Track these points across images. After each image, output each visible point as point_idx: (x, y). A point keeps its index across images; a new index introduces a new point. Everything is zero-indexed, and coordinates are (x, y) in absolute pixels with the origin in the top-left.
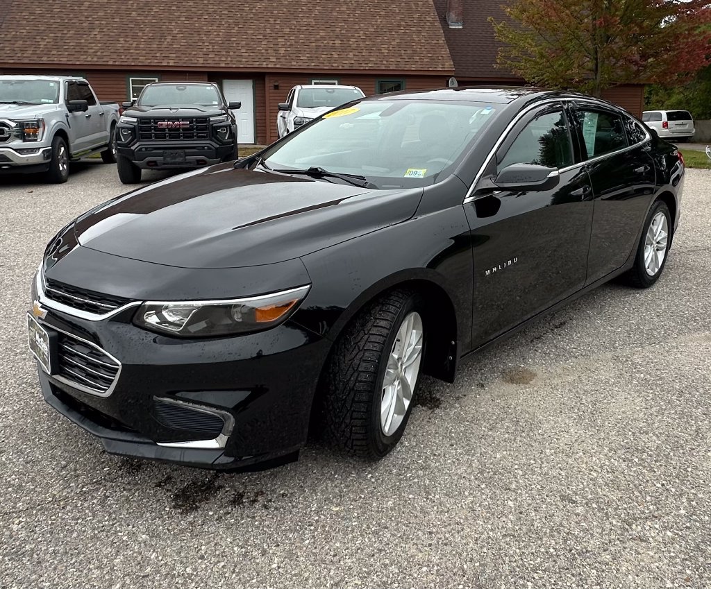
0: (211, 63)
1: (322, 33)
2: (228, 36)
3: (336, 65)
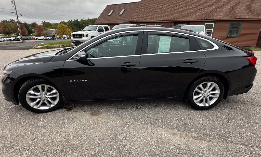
0: (175, 19)
1: (214, 7)
2: (183, 10)
3: (215, 18)
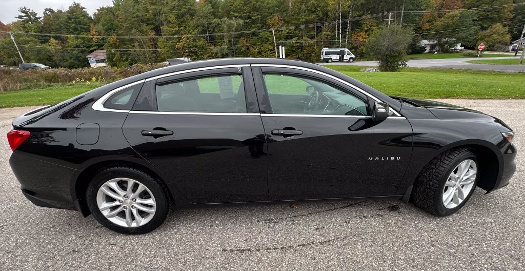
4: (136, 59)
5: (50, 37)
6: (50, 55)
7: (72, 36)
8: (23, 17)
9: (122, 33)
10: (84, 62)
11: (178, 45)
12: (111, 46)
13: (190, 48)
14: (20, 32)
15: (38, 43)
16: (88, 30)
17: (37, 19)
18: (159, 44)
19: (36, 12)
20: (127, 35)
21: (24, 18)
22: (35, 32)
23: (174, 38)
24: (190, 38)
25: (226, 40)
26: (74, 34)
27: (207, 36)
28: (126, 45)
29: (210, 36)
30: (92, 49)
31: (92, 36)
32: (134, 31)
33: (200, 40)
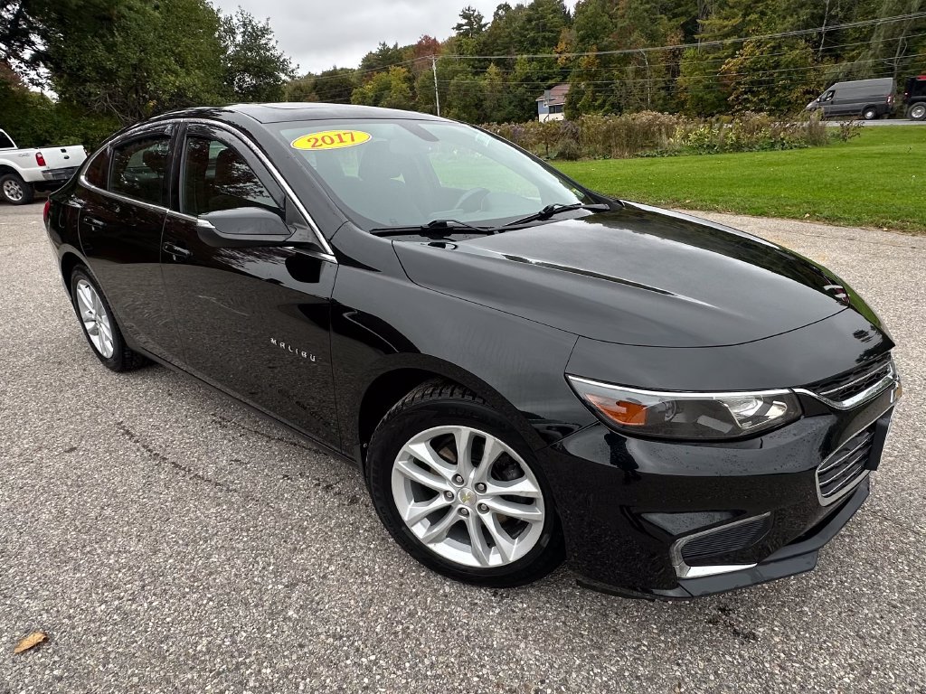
4: (623, 102)
5: (490, 61)
6: (482, 98)
7: (525, 56)
8: (463, 25)
9: (611, 42)
10: (530, 111)
11: (729, 63)
12: (580, 76)
13: (758, 70)
14: (452, 56)
15: (470, 76)
16: (554, 42)
17: (481, 27)
18: (683, 64)
19: (482, 14)
20: (618, 48)
21: (465, 27)
22: (471, 54)
23: (724, 47)
24: (767, 43)
25: (877, 41)
26: (528, 52)
27: (820, 34)
28: (610, 71)
29: (829, 34)
30: (550, 82)
31: (557, 55)
32: (635, 35)
33: (792, 48)
